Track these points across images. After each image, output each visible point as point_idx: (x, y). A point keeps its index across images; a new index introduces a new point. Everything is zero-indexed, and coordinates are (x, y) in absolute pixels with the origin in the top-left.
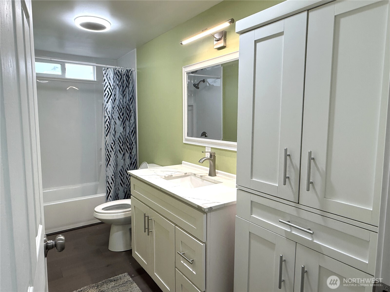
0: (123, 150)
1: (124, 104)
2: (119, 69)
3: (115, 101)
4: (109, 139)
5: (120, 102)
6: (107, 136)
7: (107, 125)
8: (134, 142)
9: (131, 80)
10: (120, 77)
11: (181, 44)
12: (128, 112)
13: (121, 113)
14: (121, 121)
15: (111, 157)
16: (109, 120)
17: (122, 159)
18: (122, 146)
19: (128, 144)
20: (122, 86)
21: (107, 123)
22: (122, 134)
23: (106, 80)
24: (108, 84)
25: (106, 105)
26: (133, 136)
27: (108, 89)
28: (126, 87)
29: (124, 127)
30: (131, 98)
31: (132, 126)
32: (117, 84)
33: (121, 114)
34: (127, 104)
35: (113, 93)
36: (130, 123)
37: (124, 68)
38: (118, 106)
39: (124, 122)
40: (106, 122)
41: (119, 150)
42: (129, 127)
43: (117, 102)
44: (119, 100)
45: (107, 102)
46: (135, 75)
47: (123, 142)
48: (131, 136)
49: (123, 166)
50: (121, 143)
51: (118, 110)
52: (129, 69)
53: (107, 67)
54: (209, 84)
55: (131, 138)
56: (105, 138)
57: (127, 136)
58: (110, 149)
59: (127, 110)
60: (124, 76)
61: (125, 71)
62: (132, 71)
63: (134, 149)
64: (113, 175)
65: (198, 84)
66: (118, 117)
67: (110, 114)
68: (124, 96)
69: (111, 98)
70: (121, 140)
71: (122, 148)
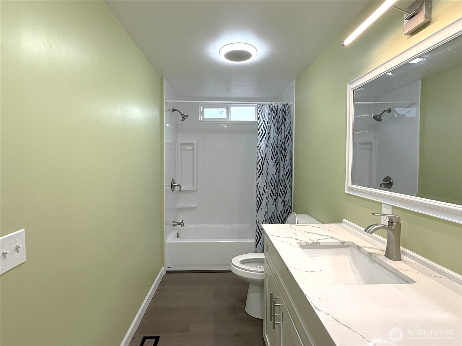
0: (275, 194)
1: (278, 143)
2: (274, 104)
3: (268, 139)
4: (262, 181)
5: (274, 141)
6: (258, 177)
7: (260, 165)
8: (288, 186)
9: (287, 115)
10: (276, 113)
11: (343, 45)
12: (283, 151)
13: (274, 152)
14: (274, 161)
15: (263, 201)
16: (261, 160)
17: (273, 205)
18: (274, 189)
19: (281, 188)
20: (277, 123)
21: (260, 163)
22: (275, 176)
23: (261, 118)
24: (262, 121)
25: (259, 144)
26: (287, 179)
27: (262, 127)
28: (281, 124)
29: (278, 168)
30: (287, 136)
31: (287, 167)
32: (272, 121)
33: (274, 154)
34: (282, 142)
35: (267, 132)
36: (285, 164)
37: (281, 103)
38: (272, 145)
39: (278, 163)
40: (258, 163)
41: (270, 194)
42: (284, 168)
43: (271, 140)
44: (274, 138)
45: (261, 142)
46: (293, 109)
47: (275, 185)
48: (286, 179)
49: (274, 212)
50: (272, 186)
51: (271, 149)
52: (286, 103)
53: (262, 104)
54: (398, 114)
55: (286, 181)
56: (257, 180)
57: (281, 179)
58: (262, 192)
59: (282, 150)
60: (280, 112)
61: (281, 106)
62: (289, 105)
63: (288, 193)
64: (264, 221)
65: (380, 116)
66: (271, 157)
67: (263, 154)
68: (279, 134)
69: (265, 136)
70: (274, 183)
71: (274, 191)
